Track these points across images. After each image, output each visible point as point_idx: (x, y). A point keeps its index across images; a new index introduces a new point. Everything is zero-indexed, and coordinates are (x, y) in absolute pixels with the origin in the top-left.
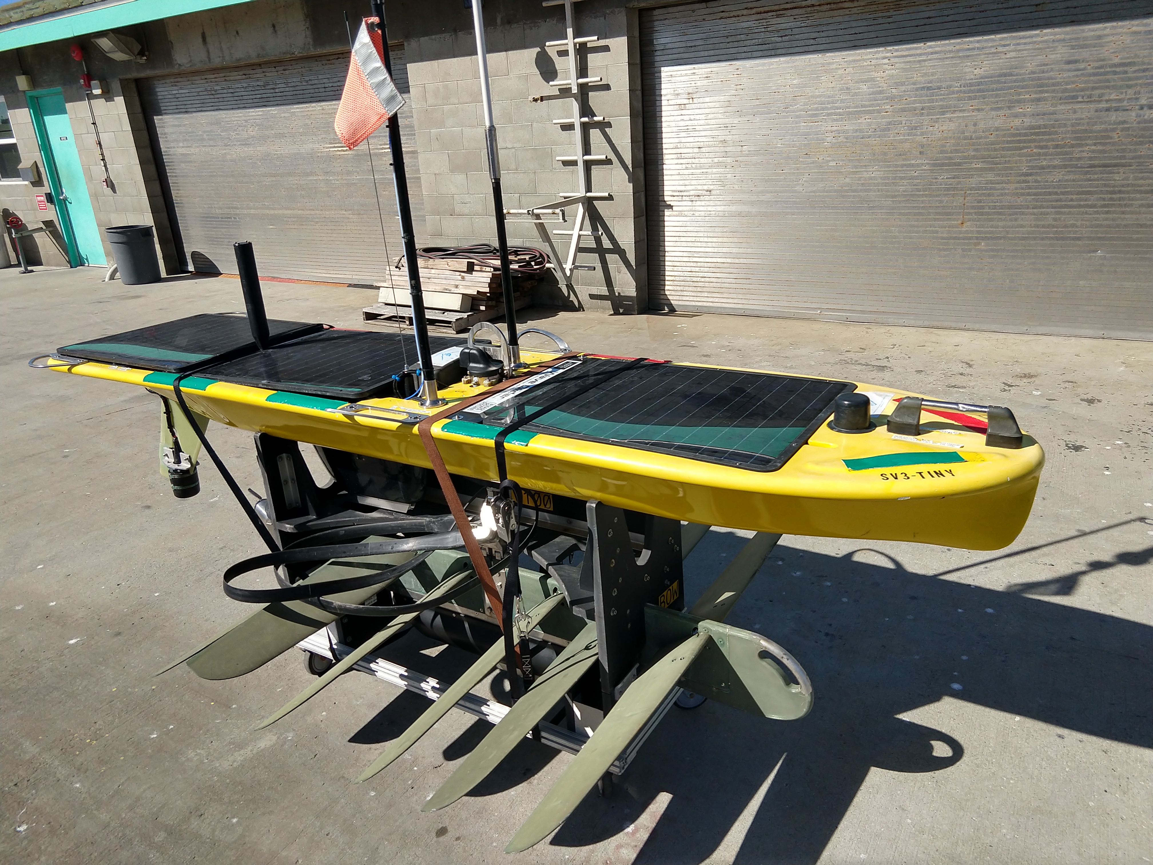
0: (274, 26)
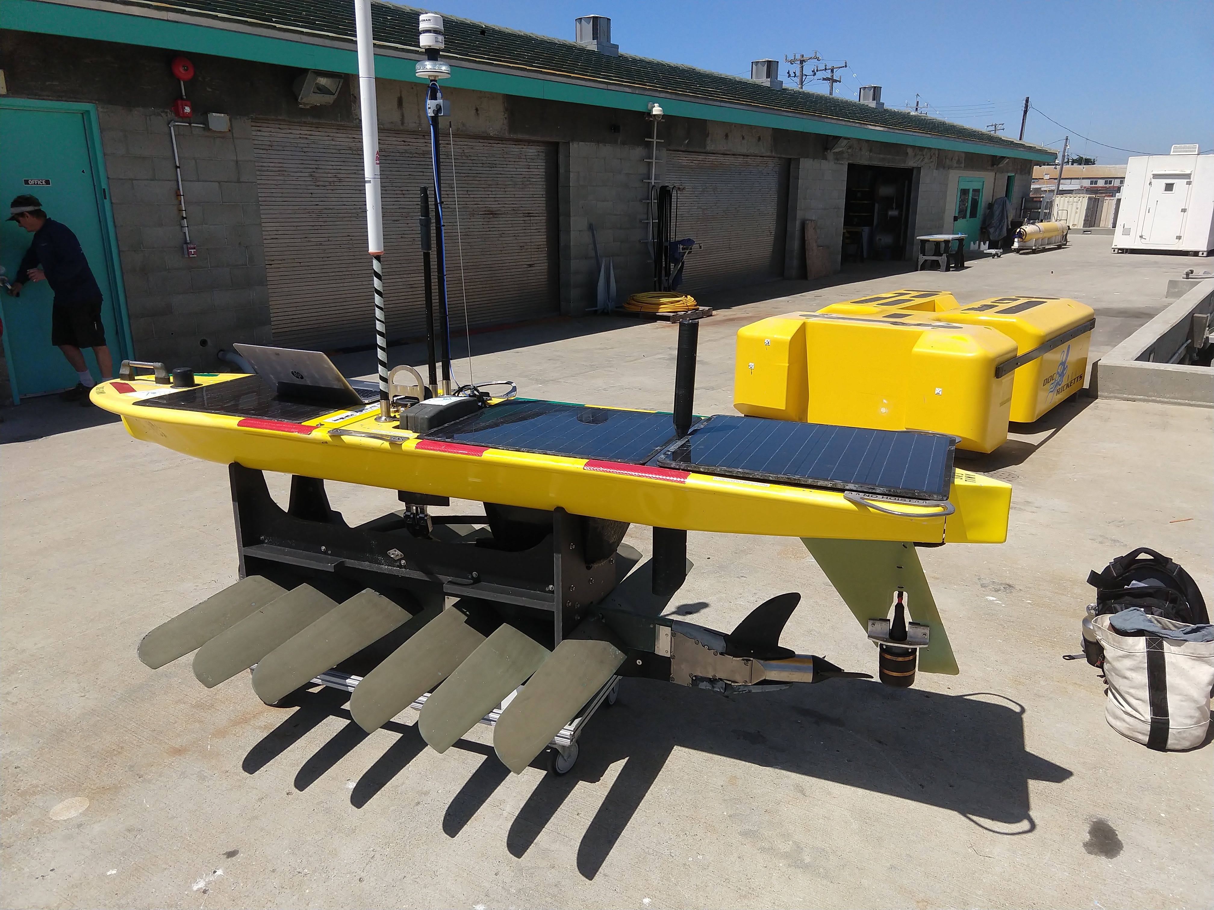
0: (477, 110)
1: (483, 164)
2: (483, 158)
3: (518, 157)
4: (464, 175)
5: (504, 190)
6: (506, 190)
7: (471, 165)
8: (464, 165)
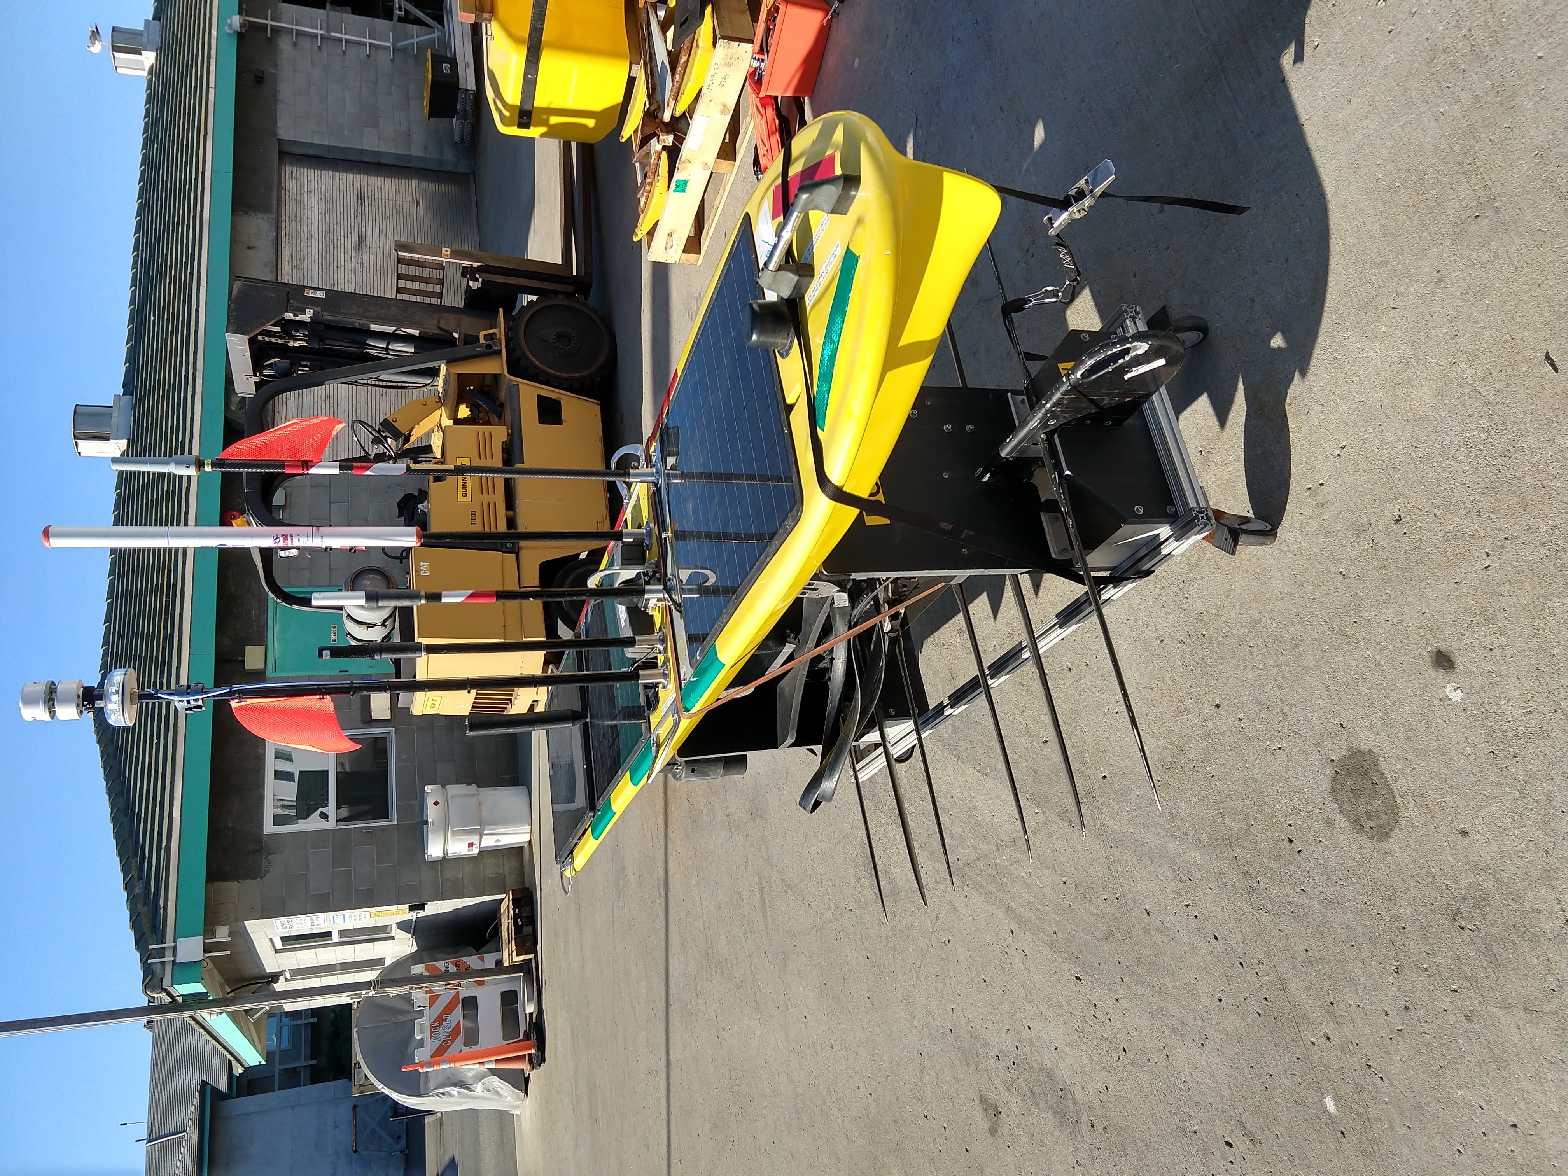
0: (249, 248)
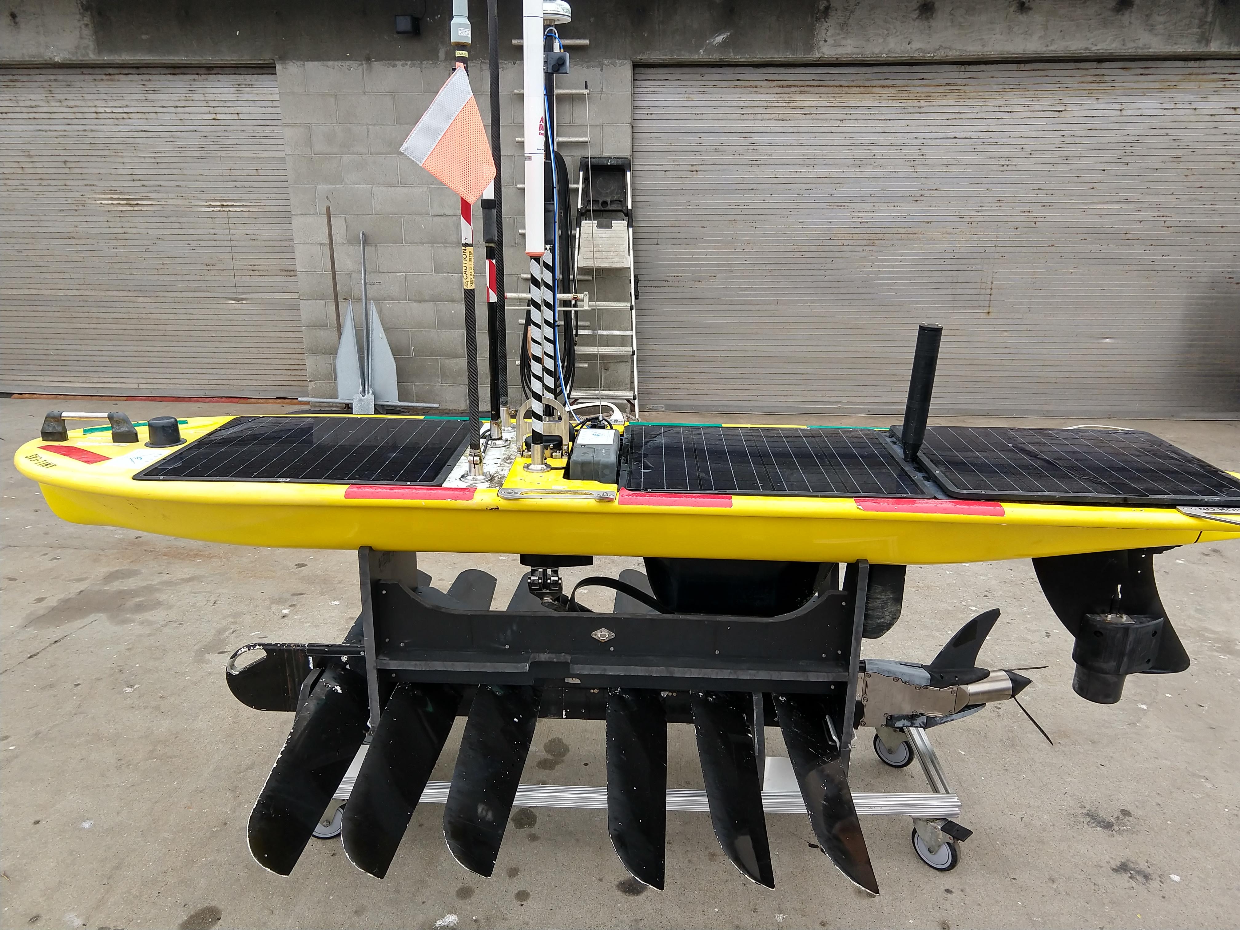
1: (97, 113)
2: (97, 103)
3: (184, 98)
4: (56, 134)
5: (153, 160)
6: (158, 160)
7: (72, 116)
8: (53, 116)
